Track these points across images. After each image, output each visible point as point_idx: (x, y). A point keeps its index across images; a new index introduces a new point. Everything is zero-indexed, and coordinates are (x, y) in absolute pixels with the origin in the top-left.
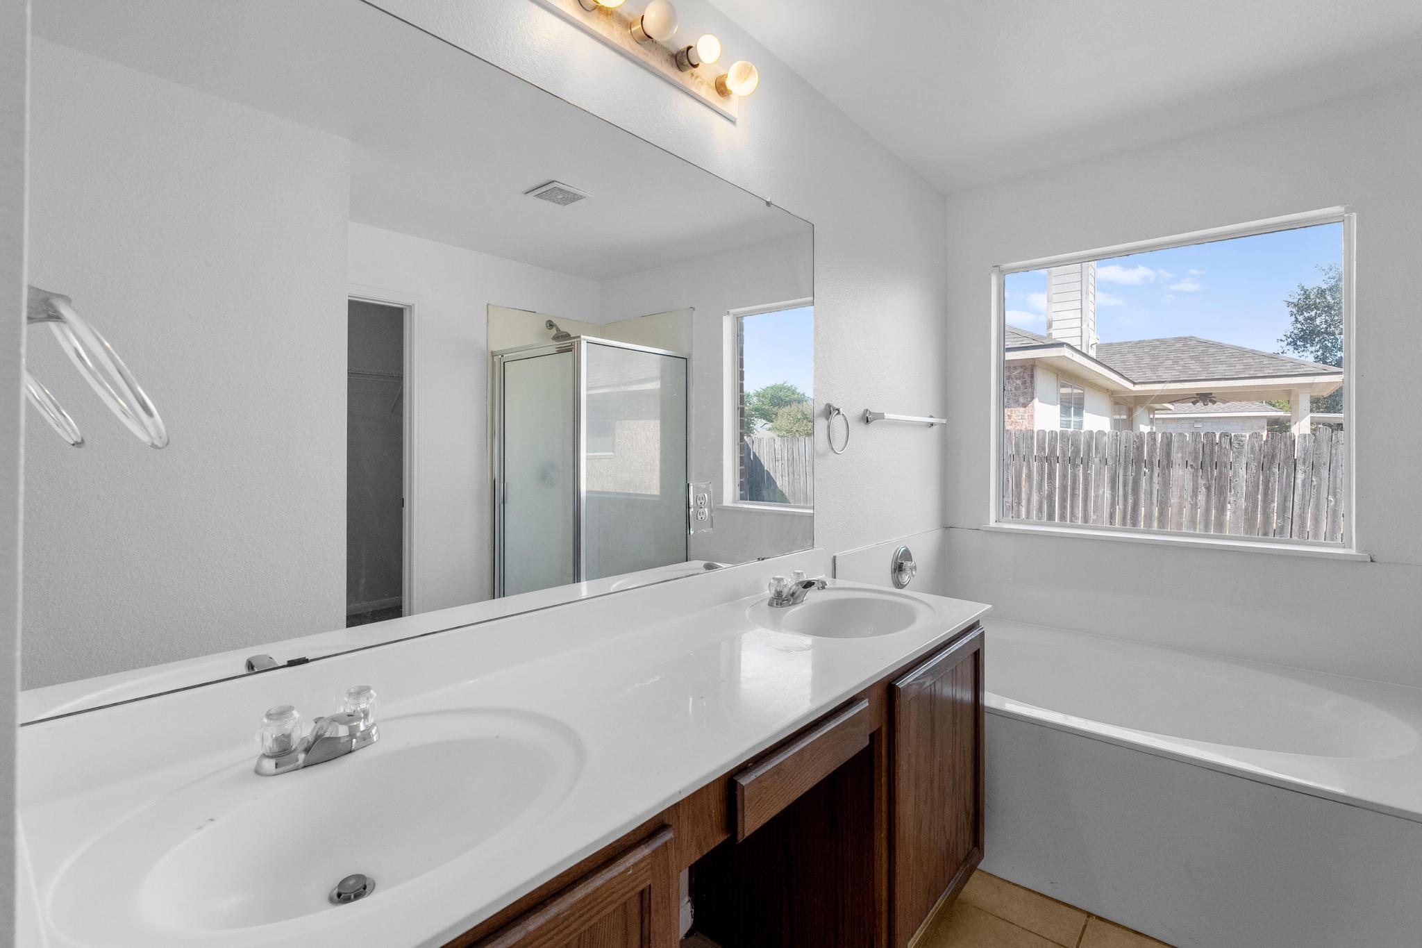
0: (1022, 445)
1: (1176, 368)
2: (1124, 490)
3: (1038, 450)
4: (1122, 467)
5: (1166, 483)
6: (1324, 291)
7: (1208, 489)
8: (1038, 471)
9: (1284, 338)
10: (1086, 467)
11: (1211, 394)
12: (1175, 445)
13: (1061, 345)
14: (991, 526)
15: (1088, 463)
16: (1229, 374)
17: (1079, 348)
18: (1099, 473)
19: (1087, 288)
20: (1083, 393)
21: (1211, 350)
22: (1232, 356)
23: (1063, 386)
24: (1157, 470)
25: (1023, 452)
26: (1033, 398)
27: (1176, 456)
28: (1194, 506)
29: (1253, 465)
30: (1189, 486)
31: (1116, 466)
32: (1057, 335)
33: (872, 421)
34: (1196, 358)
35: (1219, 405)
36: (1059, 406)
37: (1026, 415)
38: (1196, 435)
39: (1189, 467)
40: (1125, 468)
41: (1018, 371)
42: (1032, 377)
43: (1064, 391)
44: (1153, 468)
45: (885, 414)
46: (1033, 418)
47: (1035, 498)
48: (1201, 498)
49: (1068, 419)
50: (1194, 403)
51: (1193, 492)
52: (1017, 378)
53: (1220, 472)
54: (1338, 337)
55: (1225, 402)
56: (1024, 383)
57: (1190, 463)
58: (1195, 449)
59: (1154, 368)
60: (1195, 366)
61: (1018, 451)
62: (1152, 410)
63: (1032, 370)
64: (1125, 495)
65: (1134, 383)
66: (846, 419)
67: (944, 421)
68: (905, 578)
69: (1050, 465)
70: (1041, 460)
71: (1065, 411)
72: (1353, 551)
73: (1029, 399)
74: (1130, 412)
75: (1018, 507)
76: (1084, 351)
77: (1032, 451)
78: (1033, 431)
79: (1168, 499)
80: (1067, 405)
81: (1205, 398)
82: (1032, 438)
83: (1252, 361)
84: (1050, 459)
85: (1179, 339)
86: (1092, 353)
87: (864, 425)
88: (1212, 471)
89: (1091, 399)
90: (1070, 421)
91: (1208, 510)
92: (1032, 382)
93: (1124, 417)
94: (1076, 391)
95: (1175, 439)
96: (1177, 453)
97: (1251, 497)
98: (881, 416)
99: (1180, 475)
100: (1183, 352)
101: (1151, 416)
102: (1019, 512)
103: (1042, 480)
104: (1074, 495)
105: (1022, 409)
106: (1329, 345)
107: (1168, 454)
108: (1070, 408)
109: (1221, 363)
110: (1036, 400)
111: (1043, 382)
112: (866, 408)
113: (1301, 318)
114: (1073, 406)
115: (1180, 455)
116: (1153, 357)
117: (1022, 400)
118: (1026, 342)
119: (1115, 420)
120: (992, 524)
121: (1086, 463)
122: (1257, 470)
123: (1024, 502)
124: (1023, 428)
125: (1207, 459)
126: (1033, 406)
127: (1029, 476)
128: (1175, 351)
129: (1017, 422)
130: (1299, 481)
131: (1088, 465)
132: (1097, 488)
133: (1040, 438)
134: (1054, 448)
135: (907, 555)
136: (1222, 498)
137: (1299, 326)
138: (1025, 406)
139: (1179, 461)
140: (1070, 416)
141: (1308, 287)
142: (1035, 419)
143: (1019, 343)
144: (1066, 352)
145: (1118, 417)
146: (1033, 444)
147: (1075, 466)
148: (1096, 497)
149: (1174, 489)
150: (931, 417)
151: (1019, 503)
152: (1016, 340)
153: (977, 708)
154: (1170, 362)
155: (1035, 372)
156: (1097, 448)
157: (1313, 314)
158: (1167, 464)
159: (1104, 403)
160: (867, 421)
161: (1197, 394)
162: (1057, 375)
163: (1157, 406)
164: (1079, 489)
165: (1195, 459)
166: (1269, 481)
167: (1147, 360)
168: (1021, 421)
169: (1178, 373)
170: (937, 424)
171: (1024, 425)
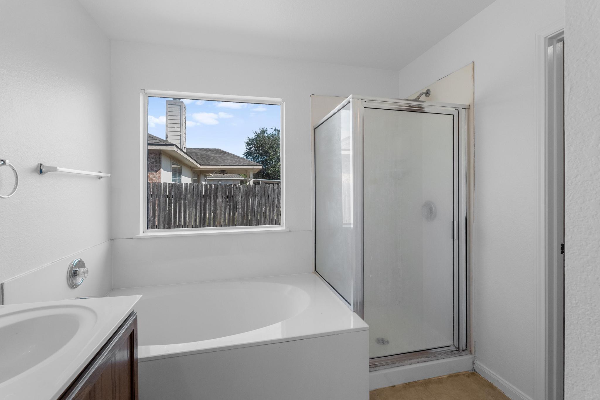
0: (156, 190)
1: (215, 160)
2: (200, 208)
3: (163, 192)
4: (200, 199)
5: (215, 205)
6: (254, 139)
7: (230, 206)
8: (163, 202)
9: (244, 154)
10: (185, 200)
11: (225, 170)
12: (219, 189)
13: (172, 145)
14: (140, 235)
15: (186, 197)
16: (231, 164)
17: (179, 146)
18: (190, 202)
19: (183, 123)
20: (181, 168)
21: (225, 155)
22: (232, 157)
23: (173, 164)
24: (212, 199)
25: (156, 193)
26: (160, 168)
27: (219, 194)
28: (225, 213)
29: (244, 197)
30: (224, 205)
31: (197, 198)
32: (171, 141)
33: (45, 173)
34: (220, 157)
35: (227, 175)
36: (172, 172)
37: (157, 176)
38: (226, 185)
39: (224, 198)
40: (201, 199)
41: (153, 155)
42: (160, 158)
43: (173, 166)
44: (211, 199)
45: (58, 167)
46: (160, 177)
47: (162, 215)
48: (228, 210)
49: (175, 179)
50: (220, 174)
51: (225, 207)
52: (152, 159)
53: (234, 200)
54: (257, 155)
55: (229, 174)
56: (156, 161)
57: (224, 196)
58: (226, 191)
59: (207, 160)
60: (220, 160)
61: (154, 192)
62: (206, 176)
63: (160, 155)
64: (201, 211)
65: (200, 165)
66: (14, 169)
67: (109, 175)
68: (79, 280)
69: (169, 199)
70: (165, 197)
71: (174, 175)
72: (284, 228)
73: (158, 169)
74: (199, 177)
75: (154, 220)
76: (181, 148)
77: (161, 193)
78: (161, 183)
79: (216, 211)
80: (175, 172)
81: (223, 172)
82: (161, 186)
83: (237, 159)
84: (169, 196)
85: (215, 149)
86: (185, 151)
87: (38, 175)
88: (231, 199)
89: (184, 170)
90: (176, 179)
91: (230, 214)
92: (160, 161)
93: (196, 178)
94: (178, 167)
95: (219, 187)
96: (219, 193)
97: (243, 208)
98: (55, 169)
99: (220, 201)
100: (216, 154)
101: (206, 178)
102: (154, 222)
103: (165, 206)
104: (180, 212)
105: (155, 173)
106: (255, 157)
107: (216, 193)
108: (176, 174)
109: (228, 159)
110: (162, 169)
111: (165, 162)
112: (40, 162)
113: (248, 147)
114: (177, 173)
115: (220, 193)
116: (207, 155)
117: (155, 169)
118: (157, 142)
119: (193, 179)
120: (141, 234)
121: (185, 197)
122: (245, 199)
123: (157, 218)
124: (156, 181)
125: (230, 195)
126: (160, 172)
127: (159, 204)
128: (214, 154)
129: (153, 179)
130: (256, 202)
131: (186, 198)
132: (190, 208)
133: (165, 186)
134: (171, 191)
135: (81, 264)
136: (234, 210)
137: (248, 150)
138: (156, 171)
139: (220, 196)
140: (176, 177)
141: (250, 138)
142: (161, 178)
143: (154, 142)
144: (175, 149)
145: (194, 178)
146: (161, 189)
147: (180, 199)
148: (189, 212)
149: (219, 207)
150: (100, 172)
151: (154, 218)
152: (152, 140)
153: (132, 361)
154: (212, 158)
155: (161, 156)
156: (189, 191)
157: (251, 146)
158: (216, 197)
159: (189, 173)
160: (41, 172)
161: (221, 170)
162: (171, 158)
163: (207, 174)
164: (182, 209)
165: (226, 195)
166: (248, 202)
167: (205, 156)
168: (155, 178)
169: (215, 162)
170: (104, 177)
171: (156, 180)
